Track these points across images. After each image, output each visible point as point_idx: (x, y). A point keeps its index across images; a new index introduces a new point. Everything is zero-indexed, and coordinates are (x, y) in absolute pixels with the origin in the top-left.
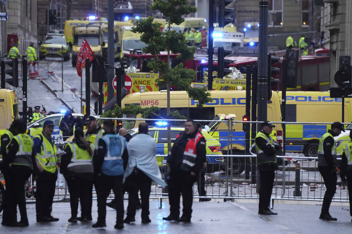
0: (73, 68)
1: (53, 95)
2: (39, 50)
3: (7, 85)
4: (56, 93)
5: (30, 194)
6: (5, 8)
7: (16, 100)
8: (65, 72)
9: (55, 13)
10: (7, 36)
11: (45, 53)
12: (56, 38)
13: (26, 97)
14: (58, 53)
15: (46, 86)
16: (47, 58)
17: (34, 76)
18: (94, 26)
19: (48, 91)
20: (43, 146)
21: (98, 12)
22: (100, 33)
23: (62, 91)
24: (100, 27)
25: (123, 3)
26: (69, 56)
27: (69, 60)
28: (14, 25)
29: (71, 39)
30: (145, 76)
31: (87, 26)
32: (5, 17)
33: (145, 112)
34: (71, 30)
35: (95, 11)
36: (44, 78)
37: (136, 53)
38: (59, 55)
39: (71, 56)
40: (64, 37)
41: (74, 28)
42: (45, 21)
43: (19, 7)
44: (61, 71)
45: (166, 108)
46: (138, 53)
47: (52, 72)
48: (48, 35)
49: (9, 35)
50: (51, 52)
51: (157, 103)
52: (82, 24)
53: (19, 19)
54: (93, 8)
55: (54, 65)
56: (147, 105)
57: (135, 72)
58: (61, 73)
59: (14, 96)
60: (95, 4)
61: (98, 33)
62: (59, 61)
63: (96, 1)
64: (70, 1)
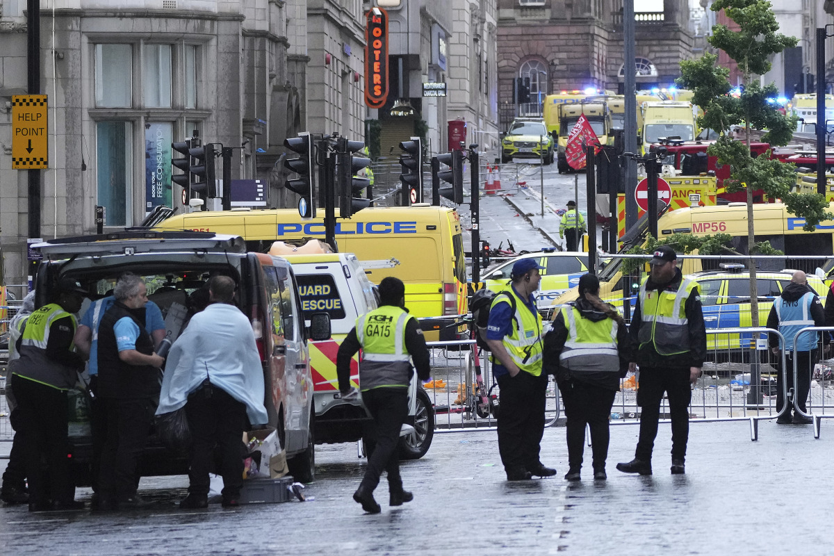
0: (560, 175)
1: (527, 222)
2: (501, 148)
3: (442, 198)
4: (530, 218)
5: (485, 411)
6: (443, 75)
7: (459, 228)
8: (546, 182)
9: (528, 84)
10: (447, 125)
11: (513, 150)
12: (530, 125)
13: (477, 222)
14: (534, 150)
15: (514, 206)
16: (514, 160)
17: (492, 189)
18: (595, 103)
19: (518, 216)
20: (516, 320)
21: (601, 82)
22: (605, 113)
23: (542, 214)
24: (605, 104)
25: (642, 67)
26: (553, 155)
27: (552, 162)
28: (460, 105)
29: (556, 126)
30: (692, 183)
31: (583, 102)
32: (444, 90)
33: (704, 245)
34: (555, 111)
35: (595, 81)
36: (509, 193)
37: (670, 144)
38: (536, 154)
39: (556, 155)
40: (543, 123)
41: (560, 107)
42: (511, 99)
43: (467, 74)
44: (540, 181)
45: (747, 236)
46: (676, 143)
47: (524, 183)
48: (517, 120)
49: (449, 123)
50: (522, 150)
51: (723, 228)
52: (573, 100)
53: (467, 95)
54: (592, 76)
55: (528, 170)
56: (705, 231)
57: (674, 176)
58: (540, 184)
59: (454, 220)
60: (596, 68)
61: (602, 115)
62: (536, 165)
63: (596, 62)
64: (553, 64)
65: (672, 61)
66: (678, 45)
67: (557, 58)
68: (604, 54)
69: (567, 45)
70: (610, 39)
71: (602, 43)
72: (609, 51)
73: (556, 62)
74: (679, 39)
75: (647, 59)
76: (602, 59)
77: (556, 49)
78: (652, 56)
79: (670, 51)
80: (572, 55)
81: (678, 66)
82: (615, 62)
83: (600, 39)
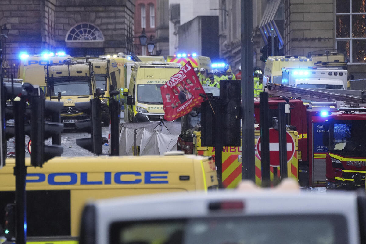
22: (91, 74)
25: (89, 32)
41: (47, 68)
63: (46, 27)
64: (5, 29)
65: (118, 26)
66: (124, 11)
67: (8, 23)
68: (53, 20)
69: (18, 10)
70: (58, 4)
71: (51, 9)
72: (57, 17)
73: (8, 26)
74: (125, 6)
75: (93, 25)
76: (52, 24)
77: (8, 14)
78: (99, 21)
79: (116, 17)
80: (24, 20)
81: (123, 31)
82: (62, 28)
83: (50, 5)
